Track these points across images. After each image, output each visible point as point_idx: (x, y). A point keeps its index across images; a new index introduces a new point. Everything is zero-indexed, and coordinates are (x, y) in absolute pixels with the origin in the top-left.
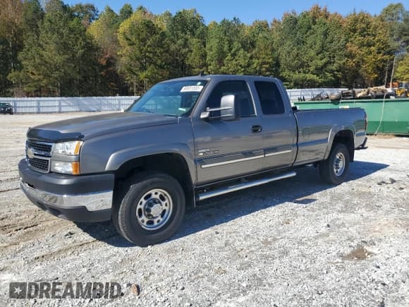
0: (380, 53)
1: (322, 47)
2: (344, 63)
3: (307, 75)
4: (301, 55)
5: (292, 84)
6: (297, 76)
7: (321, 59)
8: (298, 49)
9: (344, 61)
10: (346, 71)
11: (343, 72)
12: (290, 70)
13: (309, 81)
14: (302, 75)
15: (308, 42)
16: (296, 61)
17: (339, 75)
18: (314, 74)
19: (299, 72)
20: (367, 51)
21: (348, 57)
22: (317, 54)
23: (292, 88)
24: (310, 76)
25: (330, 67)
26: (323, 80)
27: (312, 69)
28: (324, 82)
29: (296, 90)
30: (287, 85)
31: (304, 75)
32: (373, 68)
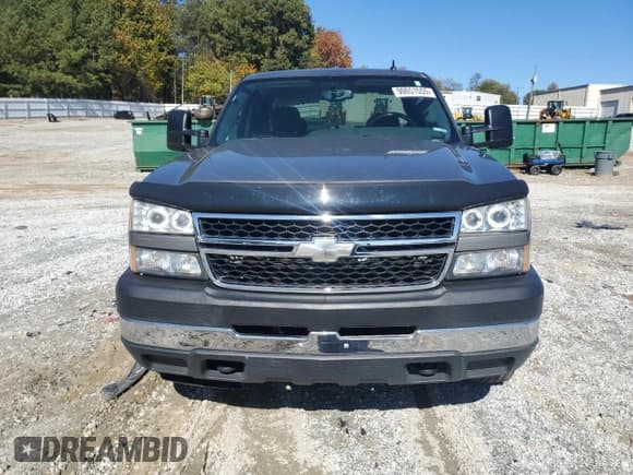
0: (163, 51)
1: (74, 27)
2: (114, 61)
3: (54, 74)
4: (38, 38)
5: (28, 89)
6: (34, 74)
7: (76, 49)
8: (30, 25)
9: (114, 57)
10: (118, 74)
11: (114, 75)
12: (21, 63)
13: (59, 84)
14: (45, 74)
15: (47, 15)
16: (29, 47)
17: (109, 79)
18: (67, 74)
19: (39, 68)
20: (144, 44)
21: (118, 50)
22: (68, 39)
23: (28, 96)
24: (59, 77)
25: (92, 64)
26: (84, 85)
27: (62, 64)
28: (86, 89)
29: (38, 99)
30: (18, 89)
31: (49, 73)
32: (156, 73)
